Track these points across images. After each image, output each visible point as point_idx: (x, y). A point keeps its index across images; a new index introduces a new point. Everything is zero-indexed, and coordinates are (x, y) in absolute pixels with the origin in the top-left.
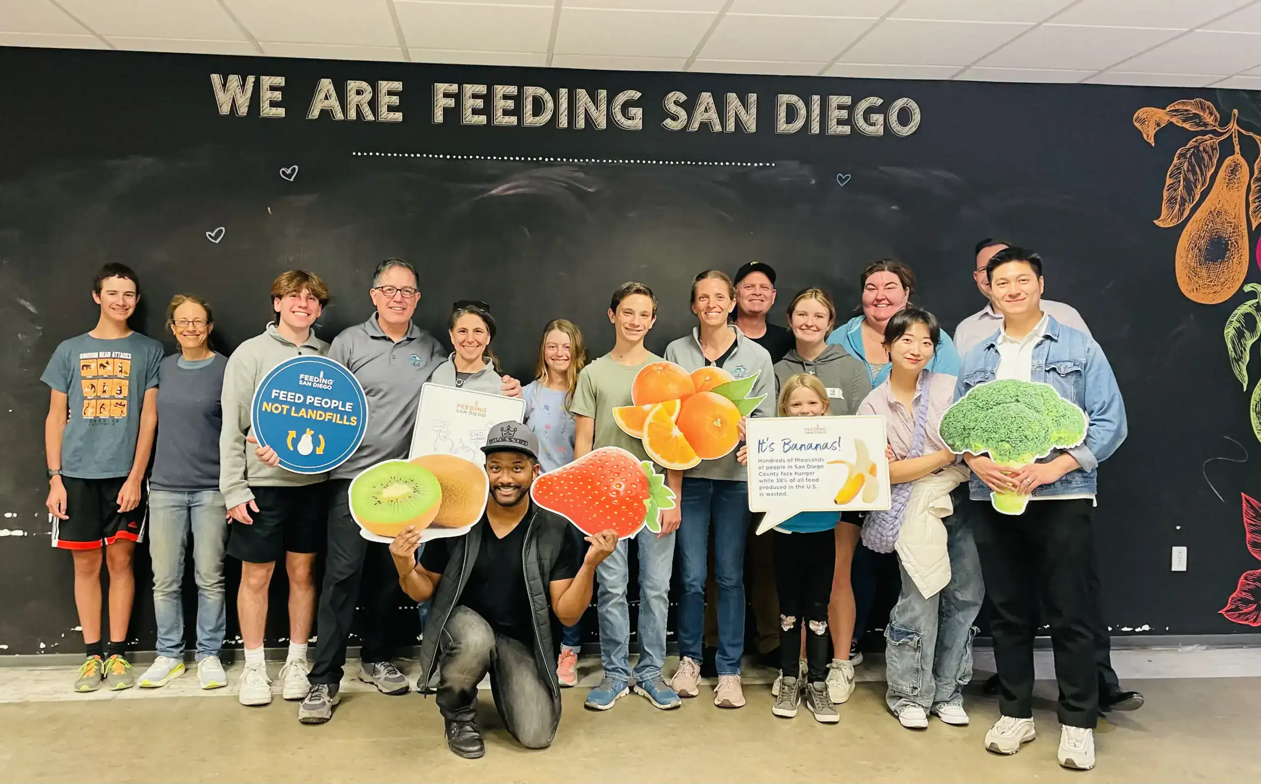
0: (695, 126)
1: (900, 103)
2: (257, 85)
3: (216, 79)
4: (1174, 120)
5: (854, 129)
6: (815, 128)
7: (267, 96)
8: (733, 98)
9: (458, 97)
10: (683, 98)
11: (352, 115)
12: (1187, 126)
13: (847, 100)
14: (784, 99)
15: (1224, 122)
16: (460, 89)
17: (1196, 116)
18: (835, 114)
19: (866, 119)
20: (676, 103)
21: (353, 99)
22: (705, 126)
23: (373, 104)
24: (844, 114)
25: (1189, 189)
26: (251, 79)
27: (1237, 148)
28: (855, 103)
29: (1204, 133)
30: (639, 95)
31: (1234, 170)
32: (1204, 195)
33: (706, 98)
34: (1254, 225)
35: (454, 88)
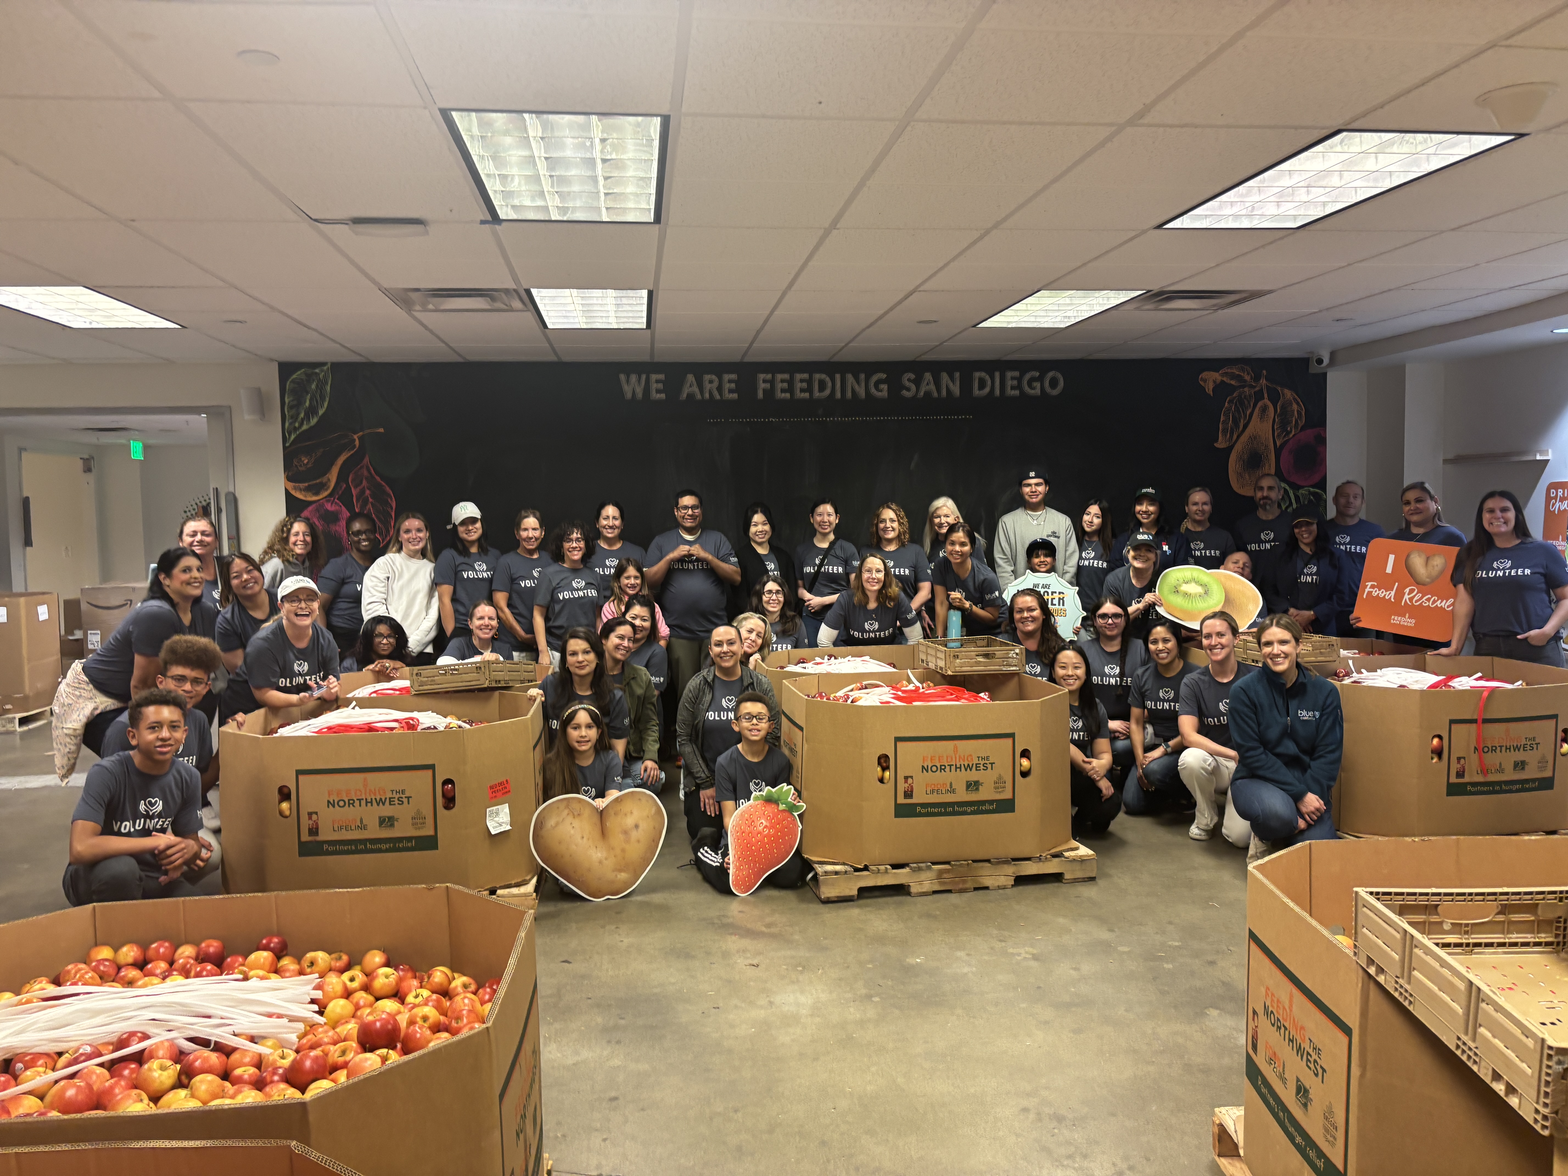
0: (922, 394)
1: (1051, 374)
2: (648, 381)
3: (622, 377)
4: (1225, 379)
5: (1022, 392)
6: (997, 392)
7: (654, 386)
8: (945, 377)
9: (772, 382)
10: (912, 376)
11: (707, 396)
12: (1233, 382)
13: (1016, 374)
14: (977, 375)
15: (1257, 378)
16: (773, 377)
17: (1239, 375)
18: (1009, 383)
19: (1030, 386)
20: (909, 380)
21: (707, 386)
22: (928, 394)
23: (720, 389)
24: (1015, 382)
25: (1236, 422)
26: (644, 377)
27: (1266, 395)
28: (1022, 375)
29: (1244, 387)
30: (885, 376)
31: (1264, 409)
32: (1245, 426)
33: (928, 376)
34: (1278, 444)
35: (769, 376)
